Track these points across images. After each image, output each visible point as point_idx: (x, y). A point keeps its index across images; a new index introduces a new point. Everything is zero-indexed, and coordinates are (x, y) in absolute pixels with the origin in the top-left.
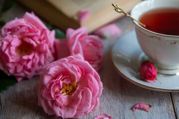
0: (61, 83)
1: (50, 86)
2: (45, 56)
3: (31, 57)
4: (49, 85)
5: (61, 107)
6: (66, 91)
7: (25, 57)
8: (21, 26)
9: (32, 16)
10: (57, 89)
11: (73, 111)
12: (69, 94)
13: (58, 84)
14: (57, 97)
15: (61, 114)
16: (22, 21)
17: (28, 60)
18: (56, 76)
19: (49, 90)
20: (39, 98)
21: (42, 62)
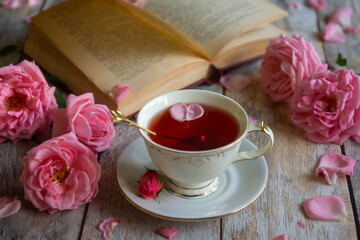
0: (52, 168)
1: (38, 174)
2: (36, 116)
3: (18, 114)
4: (36, 172)
5: (54, 198)
6: (58, 178)
7: (11, 113)
8: (15, 74)
9: (32, 65)
10: (47, 176)
11: (70, 200)
12: (62, 181)
13: (49, 171)
14: (48, 186)
15: (57, 205)
16: (18, 69)
17: (14, 118)
18: (44, 162)
19: (37, 178)
20: (26, 190)
21: (31, 122)
